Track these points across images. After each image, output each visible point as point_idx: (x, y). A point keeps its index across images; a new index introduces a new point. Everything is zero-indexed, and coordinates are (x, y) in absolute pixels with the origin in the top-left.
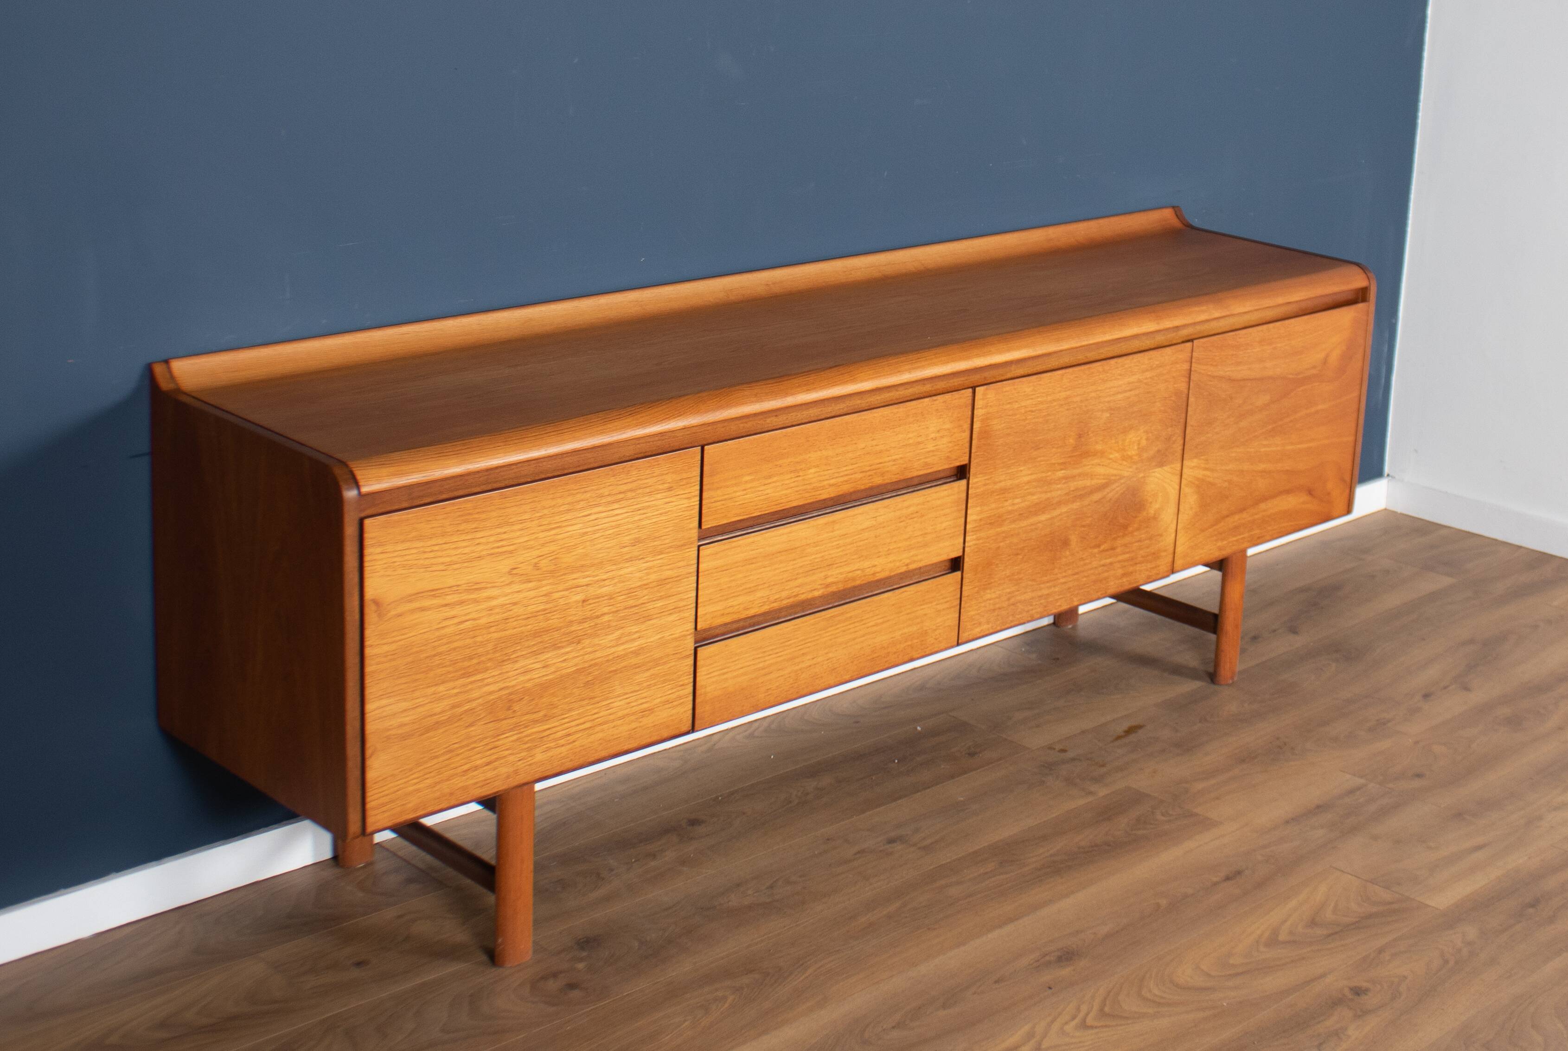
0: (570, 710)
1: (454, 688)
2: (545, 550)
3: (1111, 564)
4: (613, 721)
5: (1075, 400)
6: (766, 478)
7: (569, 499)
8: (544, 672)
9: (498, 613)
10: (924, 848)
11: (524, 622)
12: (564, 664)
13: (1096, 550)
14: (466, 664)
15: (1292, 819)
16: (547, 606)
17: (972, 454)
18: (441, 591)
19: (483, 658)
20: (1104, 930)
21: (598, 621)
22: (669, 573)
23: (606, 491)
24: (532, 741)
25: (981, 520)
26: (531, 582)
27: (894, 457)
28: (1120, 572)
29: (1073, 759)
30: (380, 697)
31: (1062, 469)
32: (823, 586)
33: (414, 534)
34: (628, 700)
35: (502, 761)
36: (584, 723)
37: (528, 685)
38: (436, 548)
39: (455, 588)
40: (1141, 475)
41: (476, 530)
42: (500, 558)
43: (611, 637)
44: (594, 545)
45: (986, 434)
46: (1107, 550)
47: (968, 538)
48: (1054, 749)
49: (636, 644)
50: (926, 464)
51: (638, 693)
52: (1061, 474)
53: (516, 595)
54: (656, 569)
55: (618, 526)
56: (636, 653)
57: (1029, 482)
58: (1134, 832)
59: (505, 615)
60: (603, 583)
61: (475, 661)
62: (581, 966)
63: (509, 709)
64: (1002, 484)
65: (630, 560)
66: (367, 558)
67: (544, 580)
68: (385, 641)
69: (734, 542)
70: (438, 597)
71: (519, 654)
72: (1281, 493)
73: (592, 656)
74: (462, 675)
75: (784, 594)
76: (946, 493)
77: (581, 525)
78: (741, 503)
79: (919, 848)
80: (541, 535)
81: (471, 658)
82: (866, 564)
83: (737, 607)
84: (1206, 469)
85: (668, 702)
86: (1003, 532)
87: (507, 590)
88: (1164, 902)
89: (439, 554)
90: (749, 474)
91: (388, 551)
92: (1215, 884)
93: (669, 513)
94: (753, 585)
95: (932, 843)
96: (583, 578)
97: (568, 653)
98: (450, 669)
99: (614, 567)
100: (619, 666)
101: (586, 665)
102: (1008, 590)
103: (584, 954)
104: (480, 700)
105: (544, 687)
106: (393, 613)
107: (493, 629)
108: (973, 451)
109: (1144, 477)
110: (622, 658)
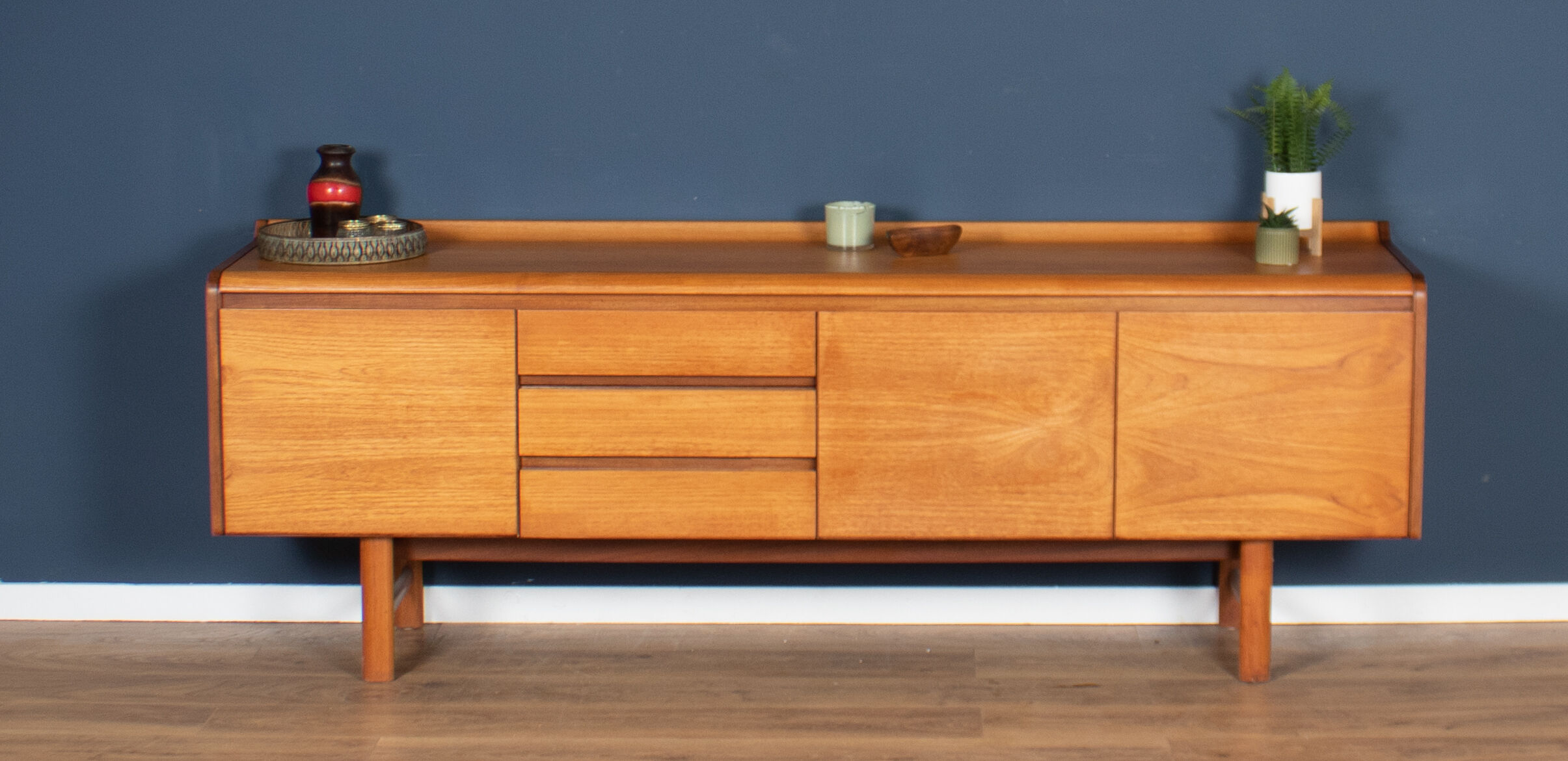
0: (397, 488)
1: (295, 445)
2: (371, 361)
3: (1019, 507)
4: (439, 507)
5: (950, 342)
6: (582, 346)
7: (391, 327)
8: (373, 452)
9: (332, 399)
11: (354, 411)
12: (392, 452)
14: (306, 430)
16: (375, 403)
17: (819, 369)
18: (283, 372)
19: (320, 429)
21: (422, 425)
22: (487, 403)
24: (365, 503)
25: (836, 430)
26: (360, 382)
28: (1033, 517)
30: (235, 437)
33: (259, 327)
34: (454, 494)
35: (339, 511)
36: (411, 501)
37: (361, 459)
38: (278, 340)
39: (295, 373)
41: (310, 334)
42: (333, 359)
43: (435, 440)
44: (416, 366)
45: (834, 353)
47: (821, 443)
49: (459, 452)
50: (762, 368)
51: (461, 492)
52: (937, 407)
53: (347, 389)
54: (476, 397)
55: (438, 356)
56: (460, 459)
57: (895, 408)
59: (338, 402)
60: (425, 397)
61: (312, 430)
63: (343, 472)
64: (860, 404)
65: (450, 384)
66: (223, 336)
67: (371, 383)
68: (237, 397)
69: (554, 392)
70: (281, 376)
71: (351, 433)
73: (417, 451)
74: (302, 437)
75: (609, 446)
76: (791, 398)
77: (403, 348)
78: (556, 361)
80: (367, 349)
81: (309, 427)
83: (560, 446)
84: (1153, 442)
85: (491, 505)
86: (867, 447)
87: (339, 383)
89: (279, 345)
90: (564, 340)
91: (238, 334)
93: (486, 356)
94: (575, 431)
96: (408, 390)
97: (395, 443)
98: (292, 431)
99: (434, 387)
100: (444, 466)
101: (413, 457)
102: (878, 502)
104: (318, 460)
105: (374, 465)
106: (243, 379)
107: (327, 410)
108: (820, 366)
110: (447, 459)
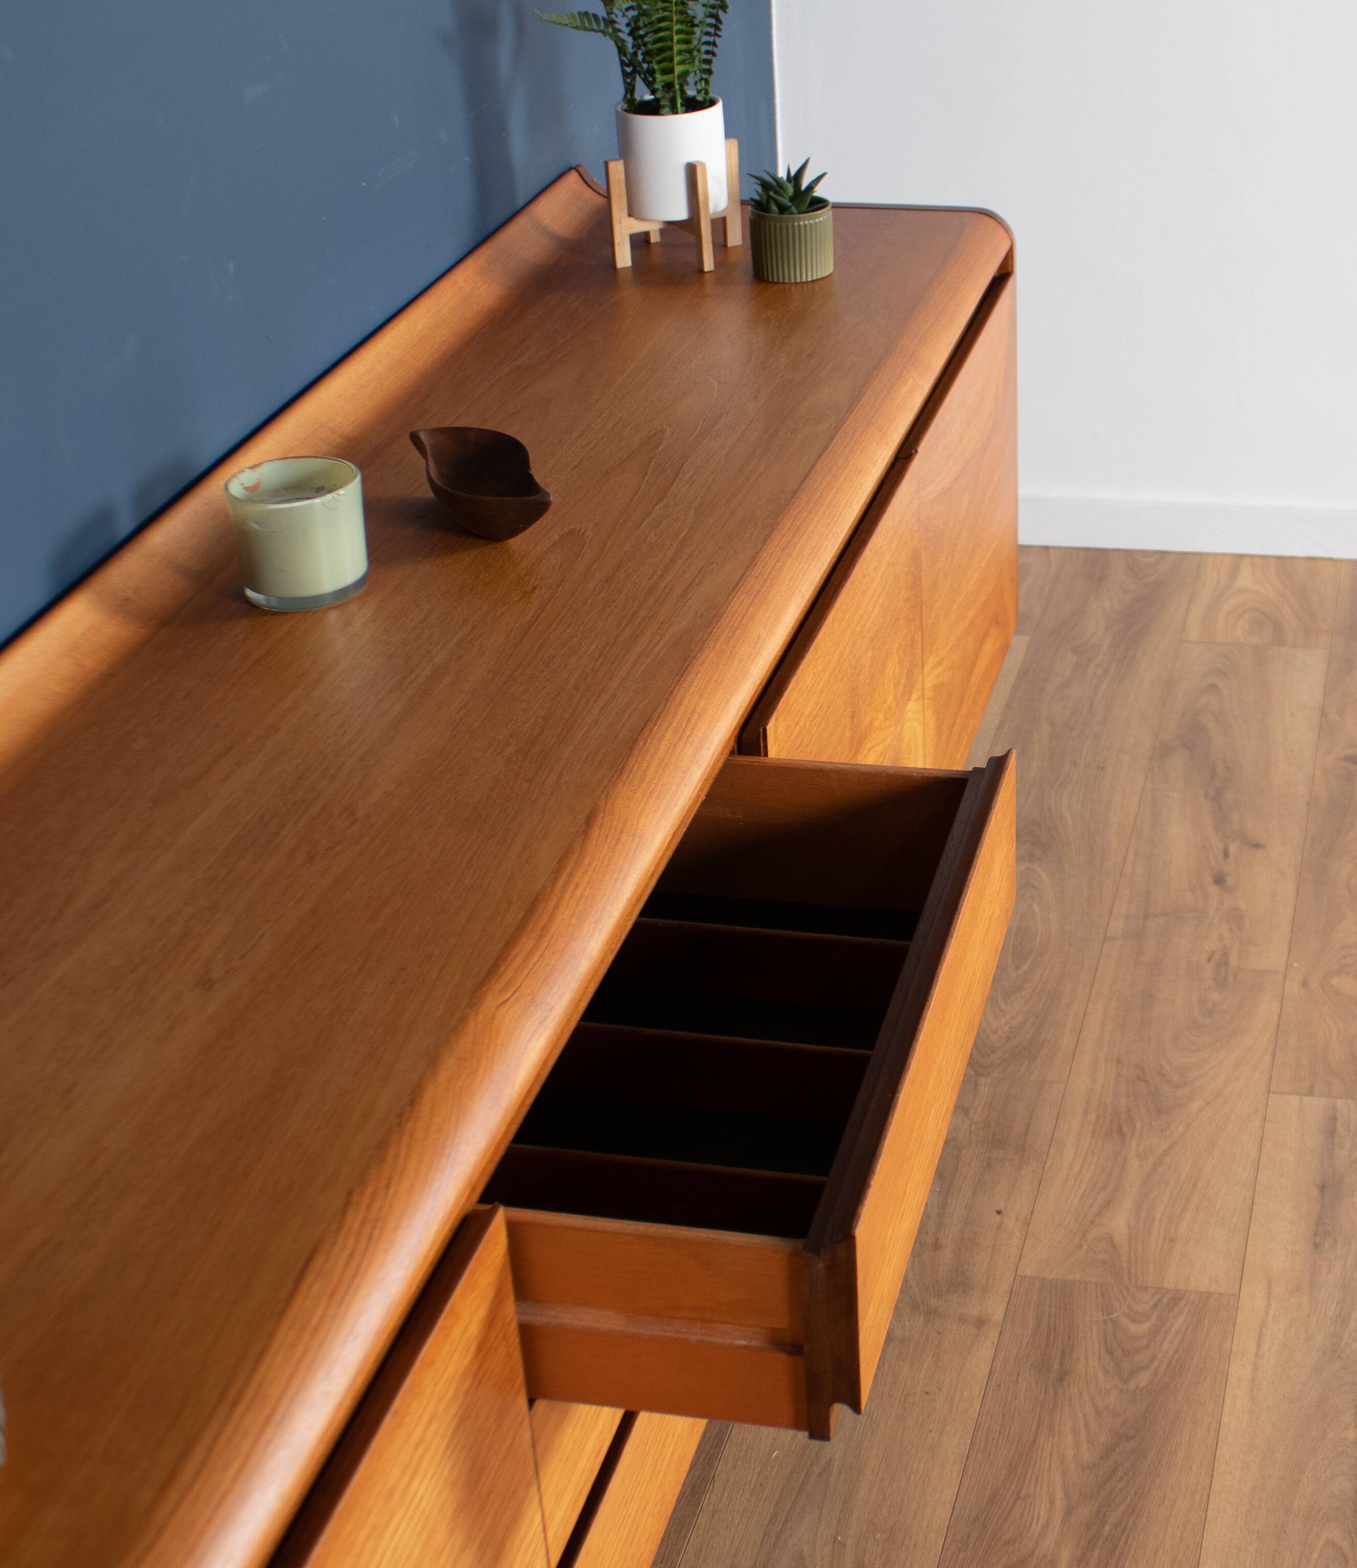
5: (846, 654)
40: (900, 726)
72: (981, 644)
84: (938, 665)
109: (901, 729)
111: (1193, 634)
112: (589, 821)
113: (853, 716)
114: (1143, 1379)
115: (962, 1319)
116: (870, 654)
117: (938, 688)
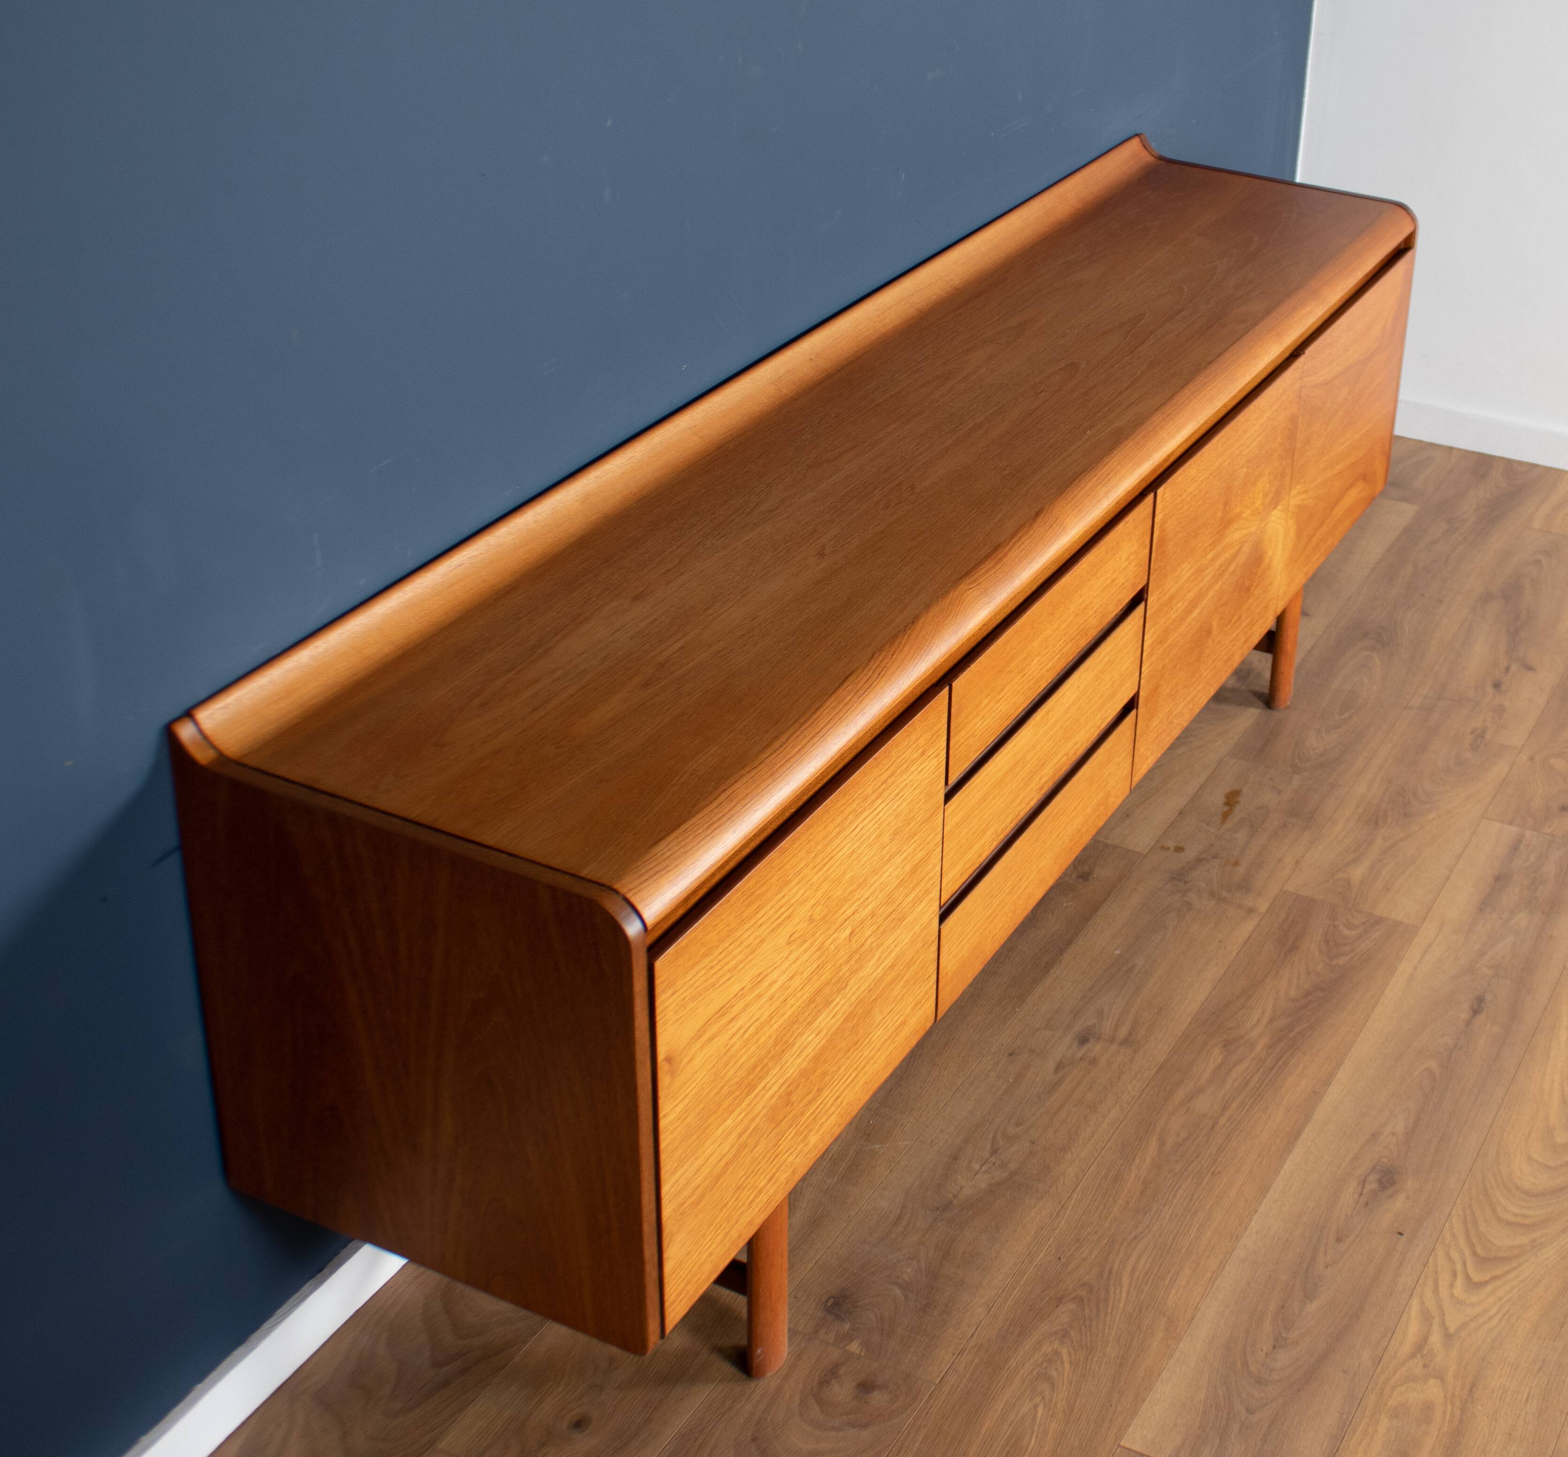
0: (839, 1068)
1: (741, 1113)
2: (819, 894)
3: (1237, 635)
4: (873, 1056)
6: (999, 693)
7: (840, 819)
8: (816, 1041)
9: (778, 998)
10: (1126, 1042)
11: (801, 992)
12: (833, 1020)
13: (1228, 627)
14: (750, 1077)
15: (1483, 903)
16: (822, 959)
17: (1151, 570)
18: (728, 1006)
19: (765, 1061)
20: (1400, 1125)
21: (862, 950)
22: (921, 854)
23: (869, 790)
24: (808, 1125)
25: (1153, 642)
26: (806, 941)
27: (1095, 609)
28: (1243, 640)
29: (1199, 861)
30: (675, 1171)
31: (1211, 550)
32: (1037, 791)
33: (703, 949)
34: (885, 1025)
35: (783, 1167)
36: (850, 1076)
37: (804, 1064)
38: (723, 955)
39: (741, 993)
40: (1263, 524)
41: (759, 908)
42: (780, 929)
43: (872, 963)
44: (859, 862)
45: (1162, 539)
46: (1236, 622)
47: (1143, 669)
48: (1168, 848)
49: (893, 955)
50: (1119, 601)
51: (894, 1010)
52: (1210, 556)
53: (792, 967)
54: (910, 857)
55: (880, 826)
56: (892, 967)
57: (1189, 578)
58: (1334, 962)
59: (784, 995)
60: (866, 903)
61: (759, 1068)
62: (854, 1347)
63: (787, 1104)
64: (1170, 593)
65: (890, 858)
66: (659, 1010)
67: (816, 932)
68: (677, 1101)
69: (973, 783)
70: (725, 1014)
71: (797, 1032)
72: (1347, 490)
73: (856, 996)
74: (747, 1093)
75: (1008, 820)
76: (1130, 626)
77: (851, 842)
78: (980, 734)
79: (1121, 1044)
80: (817, 877)
81: (754, 1068)
82: (1071, 744)
83: (972, 859)
84: (1304, 492)
85: (917, 1005)
86: (1168, 646)
87: (786, 964)
88: (1433, 1064)
89: (724, 962)
90: (985, 696)
91: (678, 988)
92: (1468, 1023)
93: (922, 783)
94: (985, 825)
95: (1130, 1033)
96: (851, 907)
97: (837, 1004)
98: (737, 1093)
99: (875, 878)
100: (878, 992)
101: (852, 1008)
103: (847, 1326)
104: (762, 1112)
105: (816, 1058)
106: (685, 1061)
107: (774, 1019)
108: (1152, 566)
109: (1265, 526)
110: (880, 980)
111: (1537, 525)
112: (1037, 515)
113: (1226, 504)
114: (1342, 961)
115: (1240, 906)
116: (1245, 470)
117: (1301, 508)
